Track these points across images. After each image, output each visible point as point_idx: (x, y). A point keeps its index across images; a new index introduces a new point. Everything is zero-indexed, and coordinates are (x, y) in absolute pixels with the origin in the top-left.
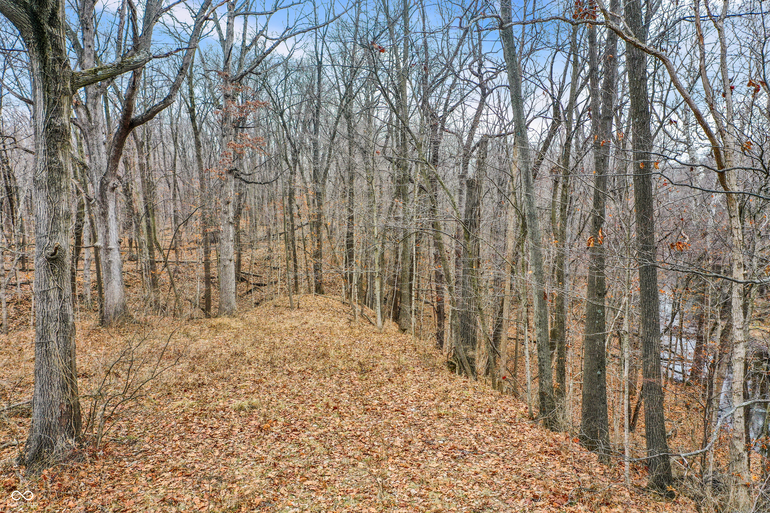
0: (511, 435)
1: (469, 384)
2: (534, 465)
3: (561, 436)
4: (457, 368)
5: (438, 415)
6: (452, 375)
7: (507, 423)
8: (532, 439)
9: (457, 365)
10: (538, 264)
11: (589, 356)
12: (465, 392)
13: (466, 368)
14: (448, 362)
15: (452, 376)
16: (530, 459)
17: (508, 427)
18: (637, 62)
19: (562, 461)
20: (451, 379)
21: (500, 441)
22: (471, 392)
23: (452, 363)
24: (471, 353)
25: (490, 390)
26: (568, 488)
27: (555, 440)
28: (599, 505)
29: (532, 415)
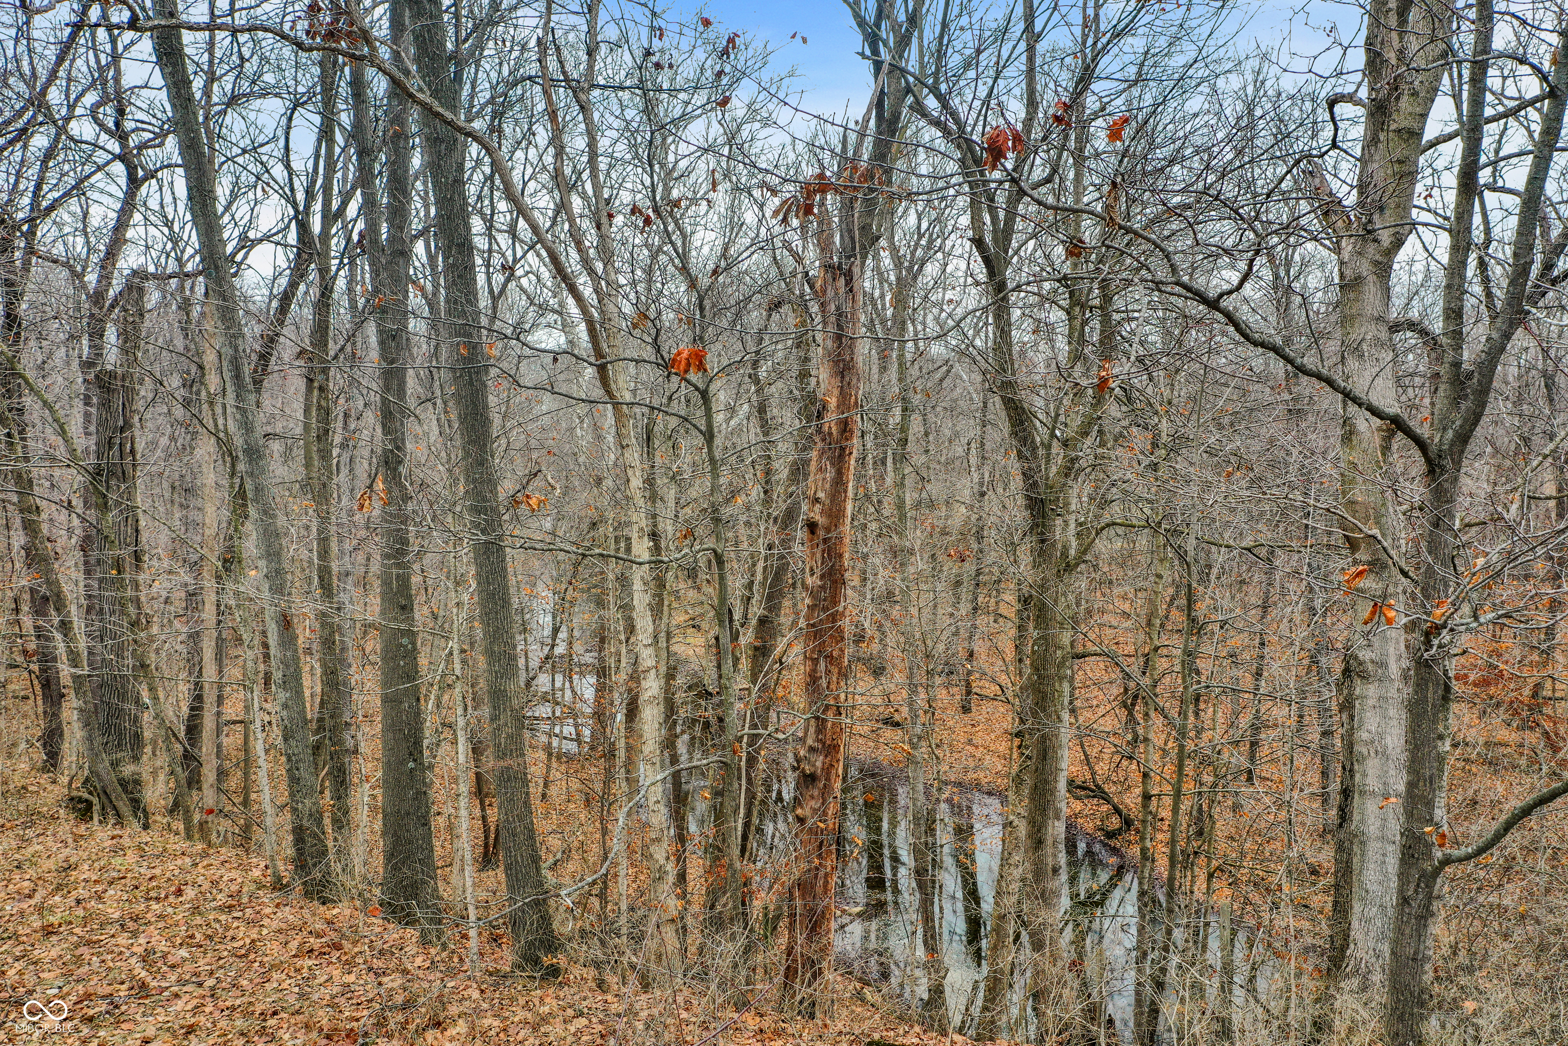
0: (230, 933)
1: (126, 841)
2: (285, 985)
3: (342, 911)
4: (96, 808)
5: (43, 928)
6: (83, 827)
7: (221, 909)
8: (280, 931)
9: (95, 800)
10: (273, 553)
11: (391, 735)
12: (117, 861)
13: (120, 804)
14: (72, 799)
15: (82, 829)
16: (275, 976)
17: (223, 918)
18: (443, 147)
19: (347, 962)
20: (77, 838)
21: (205, 953)
22: (131, 857)
23: (80, 800)
24: (128, 770)
25: (178, 844)
26: (359, 1014)
27: (329, 923)
28: (421, 1031)
29: (280, 878)
